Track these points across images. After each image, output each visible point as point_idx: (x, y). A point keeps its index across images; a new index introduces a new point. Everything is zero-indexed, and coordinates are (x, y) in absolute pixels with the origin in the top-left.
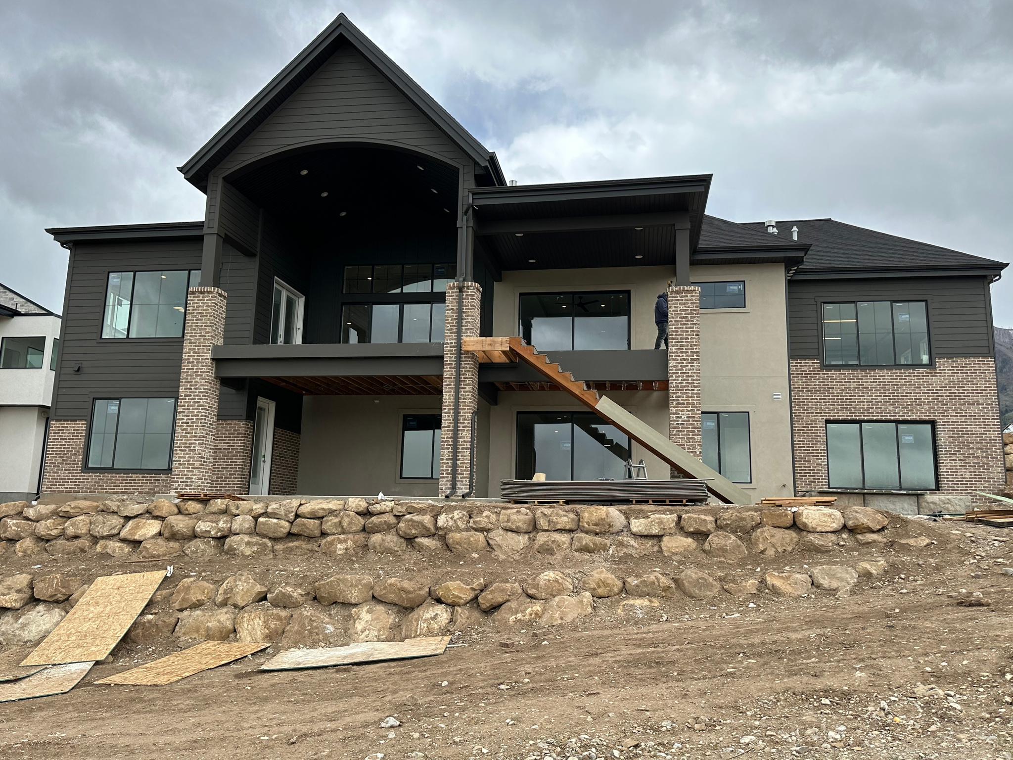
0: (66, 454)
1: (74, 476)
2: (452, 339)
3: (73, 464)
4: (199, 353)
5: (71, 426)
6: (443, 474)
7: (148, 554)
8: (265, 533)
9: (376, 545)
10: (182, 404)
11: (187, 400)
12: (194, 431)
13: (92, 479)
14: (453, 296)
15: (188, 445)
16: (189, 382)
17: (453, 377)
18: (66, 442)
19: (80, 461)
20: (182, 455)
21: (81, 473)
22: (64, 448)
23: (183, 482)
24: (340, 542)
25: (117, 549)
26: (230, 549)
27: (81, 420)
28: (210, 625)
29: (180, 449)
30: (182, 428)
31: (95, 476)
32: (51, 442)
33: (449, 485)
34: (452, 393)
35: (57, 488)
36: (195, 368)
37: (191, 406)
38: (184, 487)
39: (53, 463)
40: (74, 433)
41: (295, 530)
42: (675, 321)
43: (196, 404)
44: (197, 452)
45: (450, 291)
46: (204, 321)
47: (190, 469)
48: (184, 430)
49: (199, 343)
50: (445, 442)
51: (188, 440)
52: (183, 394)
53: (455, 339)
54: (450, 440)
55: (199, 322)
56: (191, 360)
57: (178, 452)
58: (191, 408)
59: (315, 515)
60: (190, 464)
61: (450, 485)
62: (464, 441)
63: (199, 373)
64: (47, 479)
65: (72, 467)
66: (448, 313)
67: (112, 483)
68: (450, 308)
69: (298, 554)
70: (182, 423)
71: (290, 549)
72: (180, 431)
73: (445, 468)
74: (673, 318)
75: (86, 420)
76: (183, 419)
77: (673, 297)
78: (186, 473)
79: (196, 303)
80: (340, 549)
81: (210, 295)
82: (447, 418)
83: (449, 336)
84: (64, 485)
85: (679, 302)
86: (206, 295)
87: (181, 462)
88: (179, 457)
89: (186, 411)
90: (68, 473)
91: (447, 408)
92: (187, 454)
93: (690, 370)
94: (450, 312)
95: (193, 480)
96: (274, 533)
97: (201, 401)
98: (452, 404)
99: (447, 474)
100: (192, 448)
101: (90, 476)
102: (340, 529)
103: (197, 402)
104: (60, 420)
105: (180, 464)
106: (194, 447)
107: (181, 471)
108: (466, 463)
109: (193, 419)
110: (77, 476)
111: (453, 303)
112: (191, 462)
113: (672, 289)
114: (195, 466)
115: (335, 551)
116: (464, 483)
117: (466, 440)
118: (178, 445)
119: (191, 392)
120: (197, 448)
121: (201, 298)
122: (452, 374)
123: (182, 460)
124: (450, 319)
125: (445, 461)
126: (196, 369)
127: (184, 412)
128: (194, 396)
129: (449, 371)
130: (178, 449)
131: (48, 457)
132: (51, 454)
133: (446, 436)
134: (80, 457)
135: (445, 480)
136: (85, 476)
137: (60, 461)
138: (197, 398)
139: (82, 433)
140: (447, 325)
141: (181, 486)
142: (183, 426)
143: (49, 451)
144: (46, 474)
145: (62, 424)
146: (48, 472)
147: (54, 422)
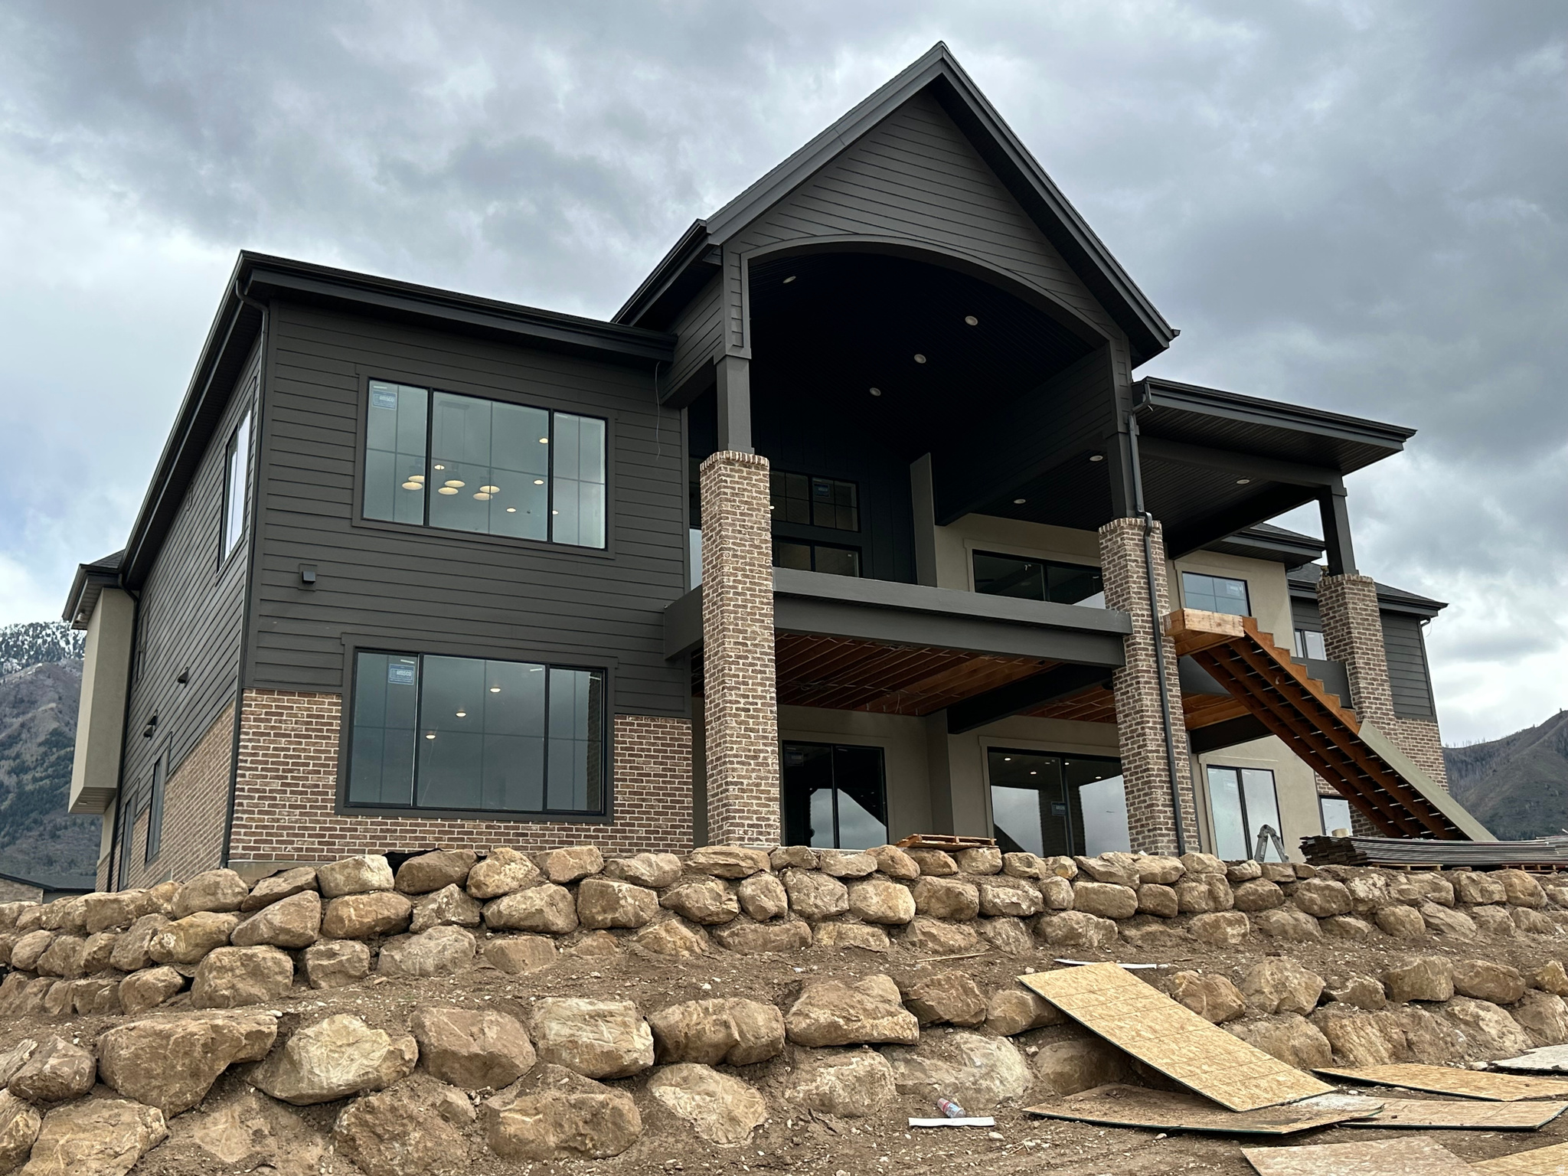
0: (291, 771)
1: (318, 822)
2: (1143, 609)
3: (313, 793)
4: (754, 577)
5: (301, 706)
6: (1161, 829)
7: (942, 946)
8: (1101, 908)
9: (1287, 928)
10: (732, 672)
11: (741, 666)
12: (761, 727)
13: (366, 830)
14: (1135, 539)
15: (752, 754)
16: (741, 631)
17: (1152, 670)
18: (290, 743)
19: (331, 787)
20: (744, 773)
21: (336, 814)
22: (285, 756)
23: (752, 826)
24: (1230, 923)
25: (871, 939)
26: (1070, 935)
27: (327, 694)
28: (1296, 1043)
29: (739, 759)
30: (739, 720)
31: (372, 823)
32: (250, 740)
33: (1172, 849)
34: (1155, 697)
35: (274, 849)
36: (750, 605)
37: (750, 678)
38: (755, 836)
39: (257, 791)
40: (308, 723)
41: (1149, 904)
42: (1357, 623)
43: (759, 676)
44: (770, 768)
45: (1130, 532)
46: (754, 518)
47: (763, 801)
48: (741, 723)
49: (751, 559)
50: (1157, 775)
51: (752, 744)
52: (733, 654)
53: (1147, 610)
54: (1163, 773)
55: (747, 518)
56: (740, 590)
57: (736, 766)
58: (750, 682)
59: (1166, 879)
60: (762, 792)
61: (1175, 847)
62: (1183, 777)
63: (757, 617)
64: (244, 826)
65: (309, 800)
66: (1131, 566)
67: (416, 839)
68: (1133, 558)
69: (1169, 944)
70: (737, 709)
71: (1152, 937)
72: (734, 724)
73: (1162, 819)
74: (1354, 618)
75: (339, 695)
76: (739, 702)
77: (1350, 589)
78: (755, 808)
79: (738, 483)
80: (1233, 935)
81: (762, 473)
82: (1153, 737)
83: (1137, 604)
84: (292, 842)
85: (1357, 597)
86: (753, 470)
87: (745, 787)
88: (739, 777)
89: (742, 687)
90: (301, 814)
91: (1151, 720)
92: (753, 770)
93: (1382, 695)
94: (1133, 564)
95: (771, 822)
96: (1120, 908)
97: (767, 670)
98: (1157, 715)
99: (1167, 829)
100: (760, 760)
101: (360, 823)
102: (1212, 904)
103: (761, 672)
104: (272, 692)
105: (743, 791)
106: (765, 758)
107: (746, 805)
108: (1190, 813)
109: (756, 704)
110: (325, 822)
111: (1136, 551)
112: (762, 788)
113: (1349, 577)
114: (772, 795)
115: (1225, 940)
116: (1193, 845)
117: (1185, 775)
118: (734, 752)
119: (746, 651)
120: (770, 761)
121: (745, 474)
122: (1150, 666)
123: (745, 782)
124: (1135, 576)
125: (1160, 808)
126: (752, 608)
127: (739, 689)
128: (753, 658)
129: (1144, 660)
130: (735, 760)
131: (243, 776)
132: (250, 769)
133: (1156, 767)
134: (331, 778)
135: (1166, 839)
136: (346, 823)
137: (277, 785)
138: (759, 663)
139: (331, 724)
140: (1134, 586)
141: (750, 833)
142: (740, 716)
143: (246, 761)
144: (239, 815)
145: (275, 700)
146: (244, 812)
147: (254, 695)
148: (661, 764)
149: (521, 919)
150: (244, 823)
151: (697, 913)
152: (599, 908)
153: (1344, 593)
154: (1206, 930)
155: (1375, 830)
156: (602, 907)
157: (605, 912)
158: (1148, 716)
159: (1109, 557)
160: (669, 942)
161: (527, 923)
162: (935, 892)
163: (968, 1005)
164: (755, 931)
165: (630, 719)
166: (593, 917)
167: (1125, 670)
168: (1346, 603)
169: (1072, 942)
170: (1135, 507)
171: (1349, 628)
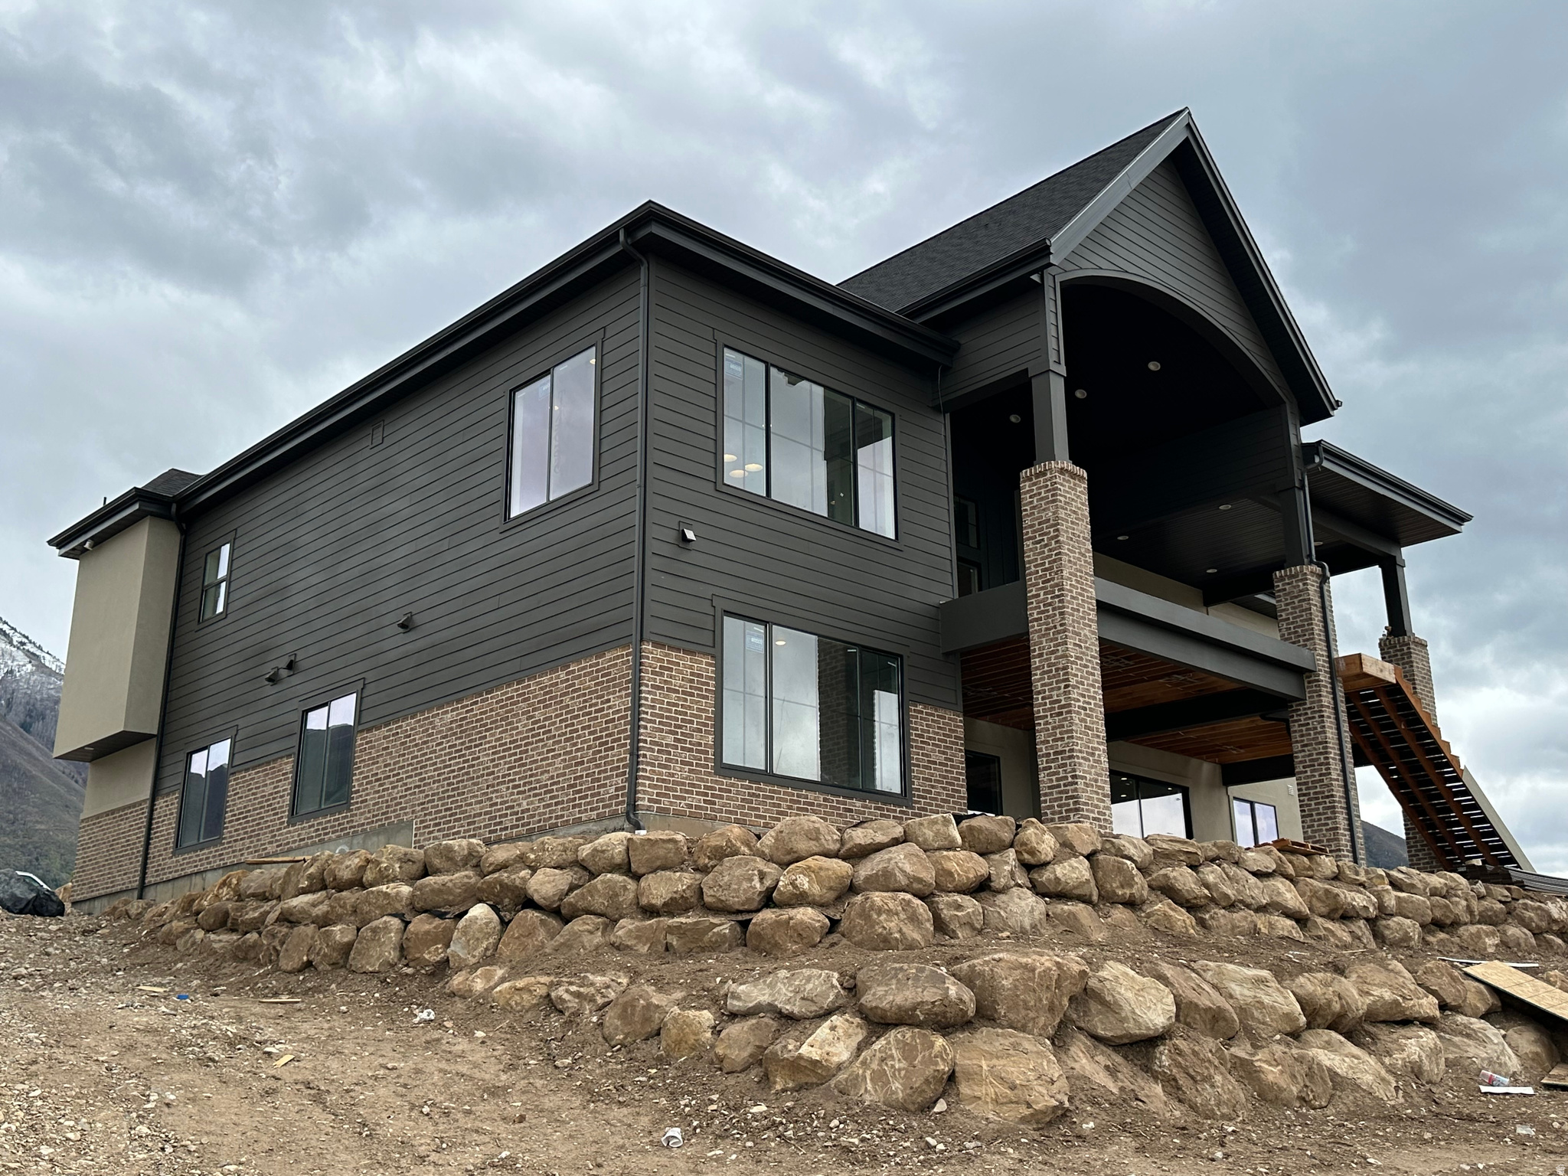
0: (680, 727)
1: (702, 780)
2: (1323, 650)
3: (697, 751)
4: (1083, 584)
5: (686, 663)
11: (1079, 666)
12: (1095, 726)
13: (738, 793)
14: (1314, 585)
15: (1090, 750)
16: (1077, 634)
17: (1331, 706)
18: (679, 699)
19: (711, 747)
21: (716, 774)
22: (676, 712)
24: (1487, 935)
25: (1290, 930)
26: (1403, 937)
27: (705, 654)
29: (1083, 755)
30: (1080, 717)
32: (649, 693)
35: (671, 804)
36: (1081, 609)
37: (1085, 678)
39: (656, 744)
40: (692, 681)
42: (1420, 680)
43: (1091, 677)
45: (1311, 578)
48: (1081, 720)
49: (1080, 566)
51: (1090, 741)
52: (1073, 654)
53: (1325, 651)
55: (1075, 527)
56: (1074, 595)
58: (1085, 682)
63: (1087, 621)
66: (1314, 610)
67: (774, 805)
68: (1314, 603)
70: (1079, 707)
74: (1417, 675)
75: (713, 657)
76: (1079, 700)
79: (1068, 492)
81: (1082, 485)
83: (1319, 644)
84: (684, 798)
85: (1418, 657)
86: (1078, 481)
89: (1080, 686)
90: (690, 771)
94: (1314, 608)
97: (1096, 672)
100: (1096, 758)
101: (733, 785)
103: (1092, 674)
104: (664, 646)
109: (1091, 704)
110: (707, 781)
118: (1079, 747)
119: (1081, 653)
121: (1072, 485)
122: (1330, 702)
126: (1083, 612)
128: (1086, 660)
129: (1324, 696)
130: (1080, 755)
131: (646, 728)
132: (650, 721)
134: (710, 738)
136: (723, 784)
137: (670, 739)
138: (1090, 665)
139: (709, 685)
140: (1316, 628)
142: (1081, 713)
143: (647, 713)
144: (644, 767)
145: (667, 655)
146: (648, 764)
147: (650, 647)
148: (944, 753)
149: (1075, 888)
150: (648, 774)
151: (1186, 894)
152: (1118, 884)
153: (1411, 653)
154: (1472, 939)
155: (1434, 864)
156: (1120, 882)
157: (1122, 887)
158: (1331, 748)
159: (1286, 600)
160: (1179, 920)
161: (1077, 892)
162: (1316, 892)
163: (1459, 991)
164: (1224, 916)
165: (920, 707)
166: (1114, 892)
167: (1305, 704)
168: (1412, 662)
169: (1405, 945)
170: (1310, 555)
171: (1414, 684)
